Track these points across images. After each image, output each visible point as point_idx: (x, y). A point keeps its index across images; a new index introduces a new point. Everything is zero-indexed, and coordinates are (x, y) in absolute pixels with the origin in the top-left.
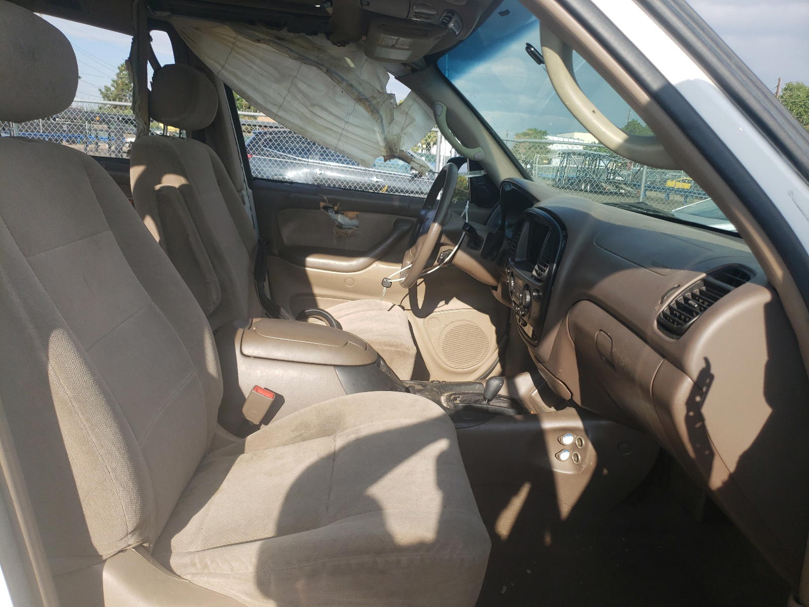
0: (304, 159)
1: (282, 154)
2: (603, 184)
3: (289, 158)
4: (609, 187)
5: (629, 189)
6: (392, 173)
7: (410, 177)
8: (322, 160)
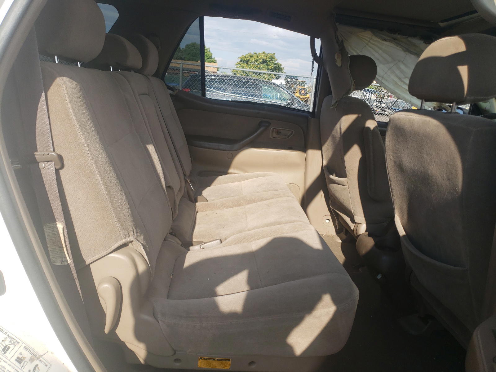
0: (222, 93)
1: (209, 89)
2: (374, 108)
3: (214, 92)
4: (378, 110)
5: (390, 112)
6: (272, 101)
7: (286, 104)
8: (233, 94)
